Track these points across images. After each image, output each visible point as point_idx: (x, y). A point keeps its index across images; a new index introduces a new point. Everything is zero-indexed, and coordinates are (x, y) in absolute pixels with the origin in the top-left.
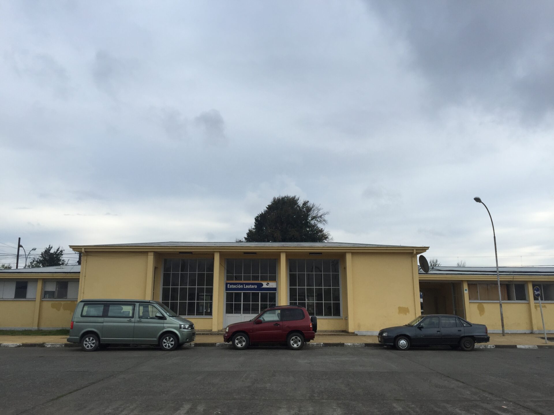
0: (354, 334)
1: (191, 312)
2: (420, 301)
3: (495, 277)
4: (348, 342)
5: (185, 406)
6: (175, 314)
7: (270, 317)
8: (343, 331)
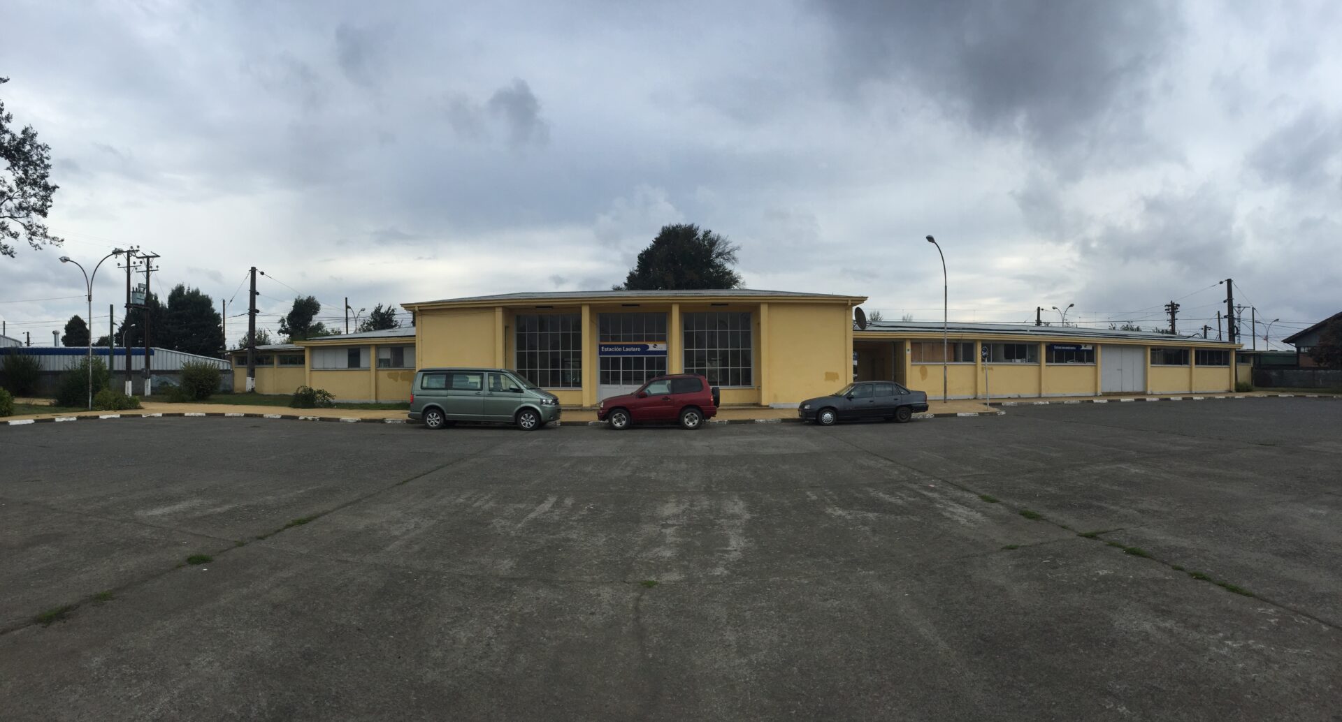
0: (768, 408)
1: (555, 383)
2: (852, 363)
3: (943, 334)
4: (760, 417)
5: (550, 499)
6: (533, 386)
7: (658, 389)
8: (754, 404)
